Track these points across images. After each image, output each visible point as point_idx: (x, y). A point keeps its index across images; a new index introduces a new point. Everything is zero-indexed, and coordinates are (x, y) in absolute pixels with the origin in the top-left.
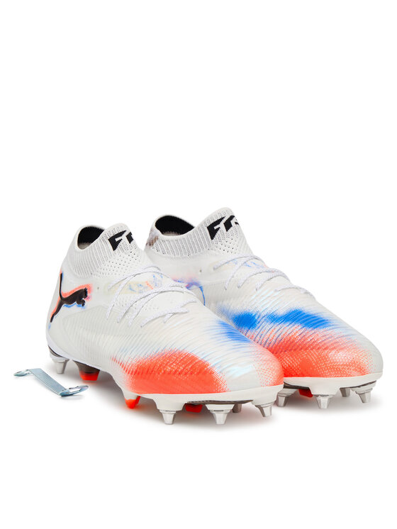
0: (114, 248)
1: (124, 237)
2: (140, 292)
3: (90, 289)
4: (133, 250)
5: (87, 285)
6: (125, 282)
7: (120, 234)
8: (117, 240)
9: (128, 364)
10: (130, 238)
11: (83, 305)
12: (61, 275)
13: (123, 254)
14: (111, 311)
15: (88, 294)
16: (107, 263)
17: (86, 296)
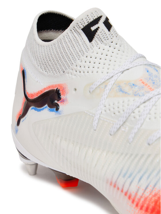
0: (91, 39)
1: (101, 24)
2: (136, 94)
3: (63, 90)
4: (115, 40)
5: (59, 85)
6: (112, 81)
7: (96, 21)
8: (93, 28)
9: (138, 197)
10: (108, 25)
11: (57, 109)
12: (23, 73)
13: (102, 46)
14: (99, 119)
15: (62, 97)
16: (83, 58)
17: (59, 99)
